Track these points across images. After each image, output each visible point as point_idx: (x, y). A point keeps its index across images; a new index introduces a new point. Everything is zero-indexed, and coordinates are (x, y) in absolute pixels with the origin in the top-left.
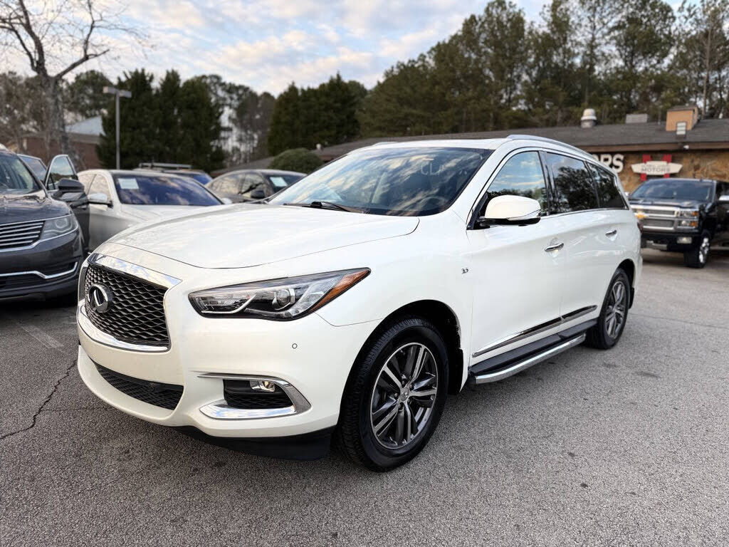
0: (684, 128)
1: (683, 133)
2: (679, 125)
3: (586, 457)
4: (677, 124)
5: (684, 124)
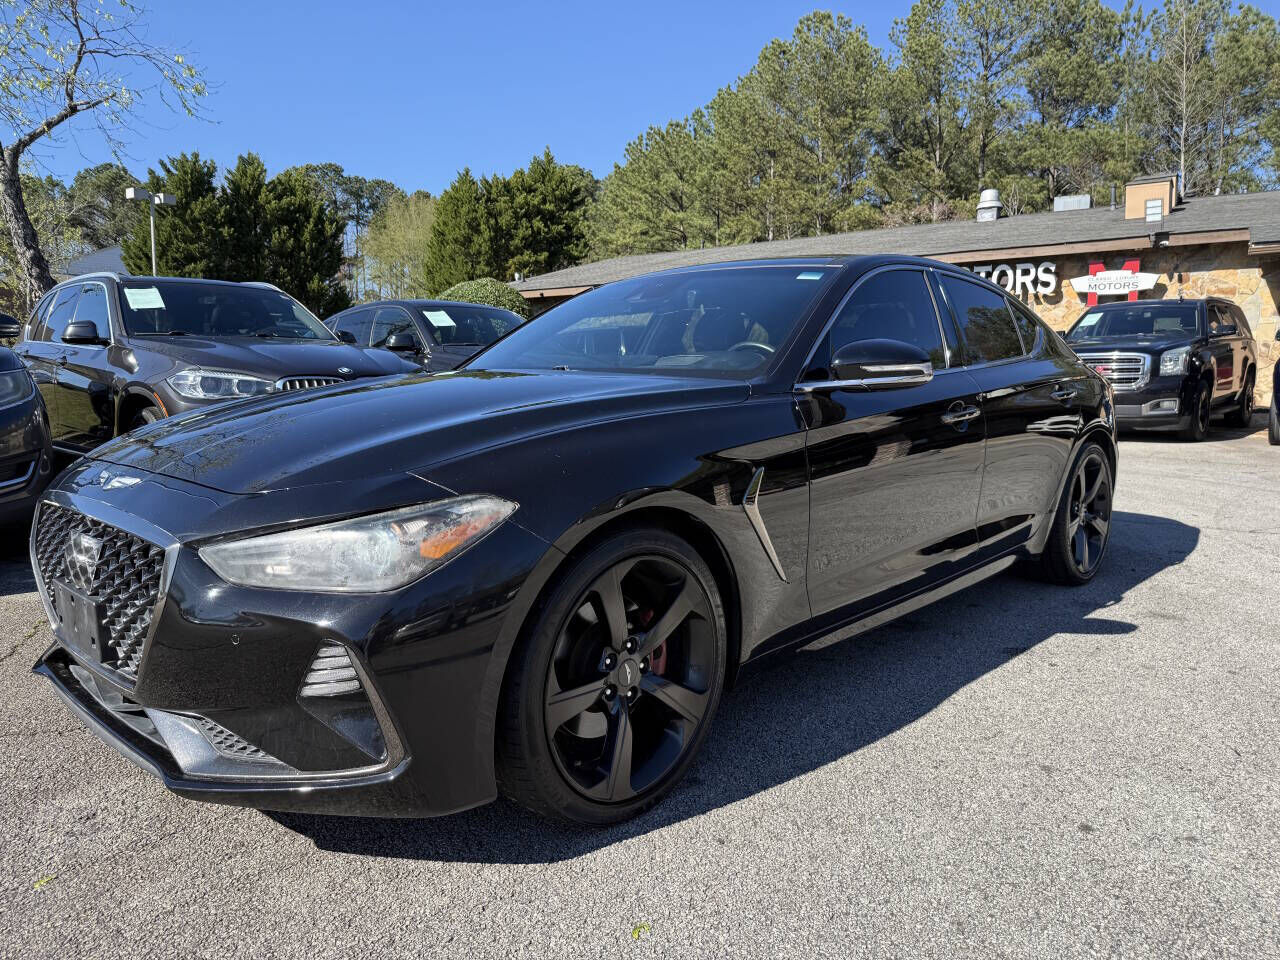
0: (1159, 210)
1: (1158, 218)
2: (1149, 204)
3: (1078, 773)
4: (1146, 204)
5: (1159, 203)
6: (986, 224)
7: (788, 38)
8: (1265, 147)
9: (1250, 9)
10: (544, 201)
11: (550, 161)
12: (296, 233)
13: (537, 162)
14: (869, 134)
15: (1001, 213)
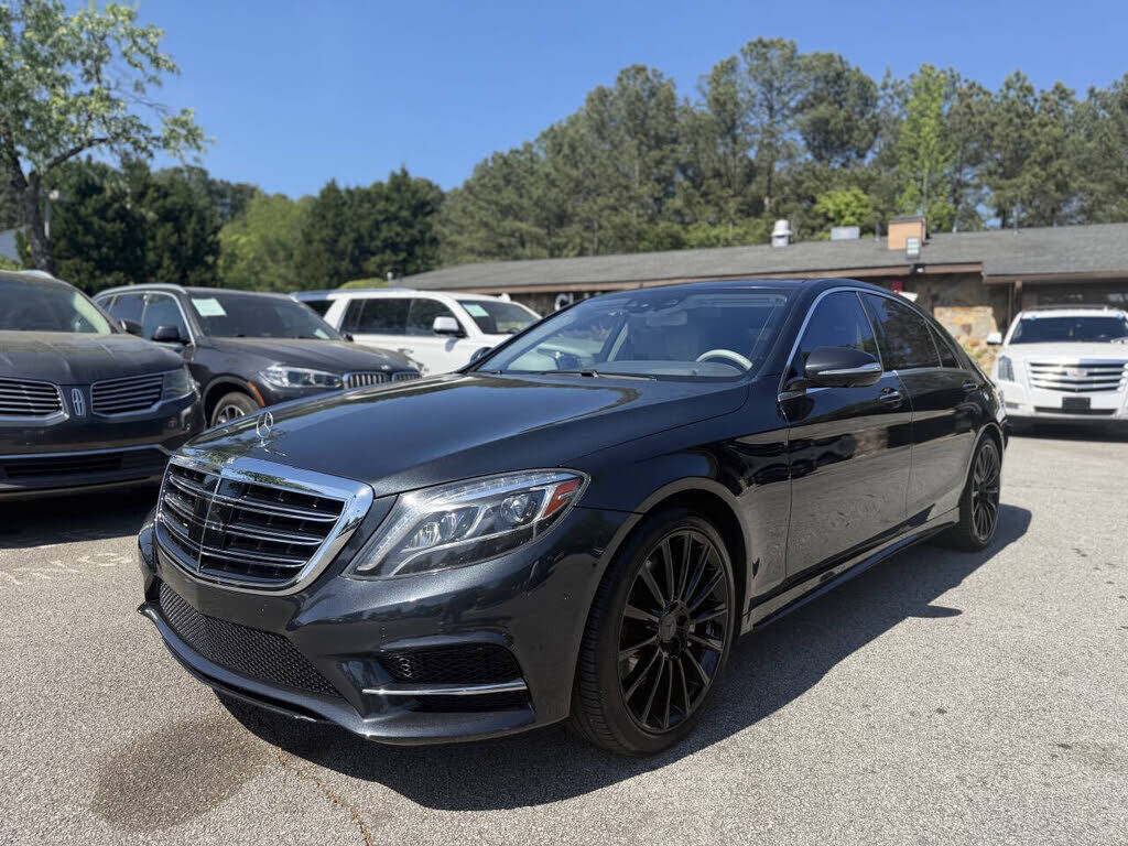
0: (916, 246)
1: (914, 252)
2: (910, 241)
5: (916, 240)
6: (780, 249)
7: (610, 84)
8: (986, 189)
9: (974, 84)
10: (401, 208)
11: (405, 174)
12: (179, 229)
13: (394, 177)
14: (677, 163)
15: (791, 241)
